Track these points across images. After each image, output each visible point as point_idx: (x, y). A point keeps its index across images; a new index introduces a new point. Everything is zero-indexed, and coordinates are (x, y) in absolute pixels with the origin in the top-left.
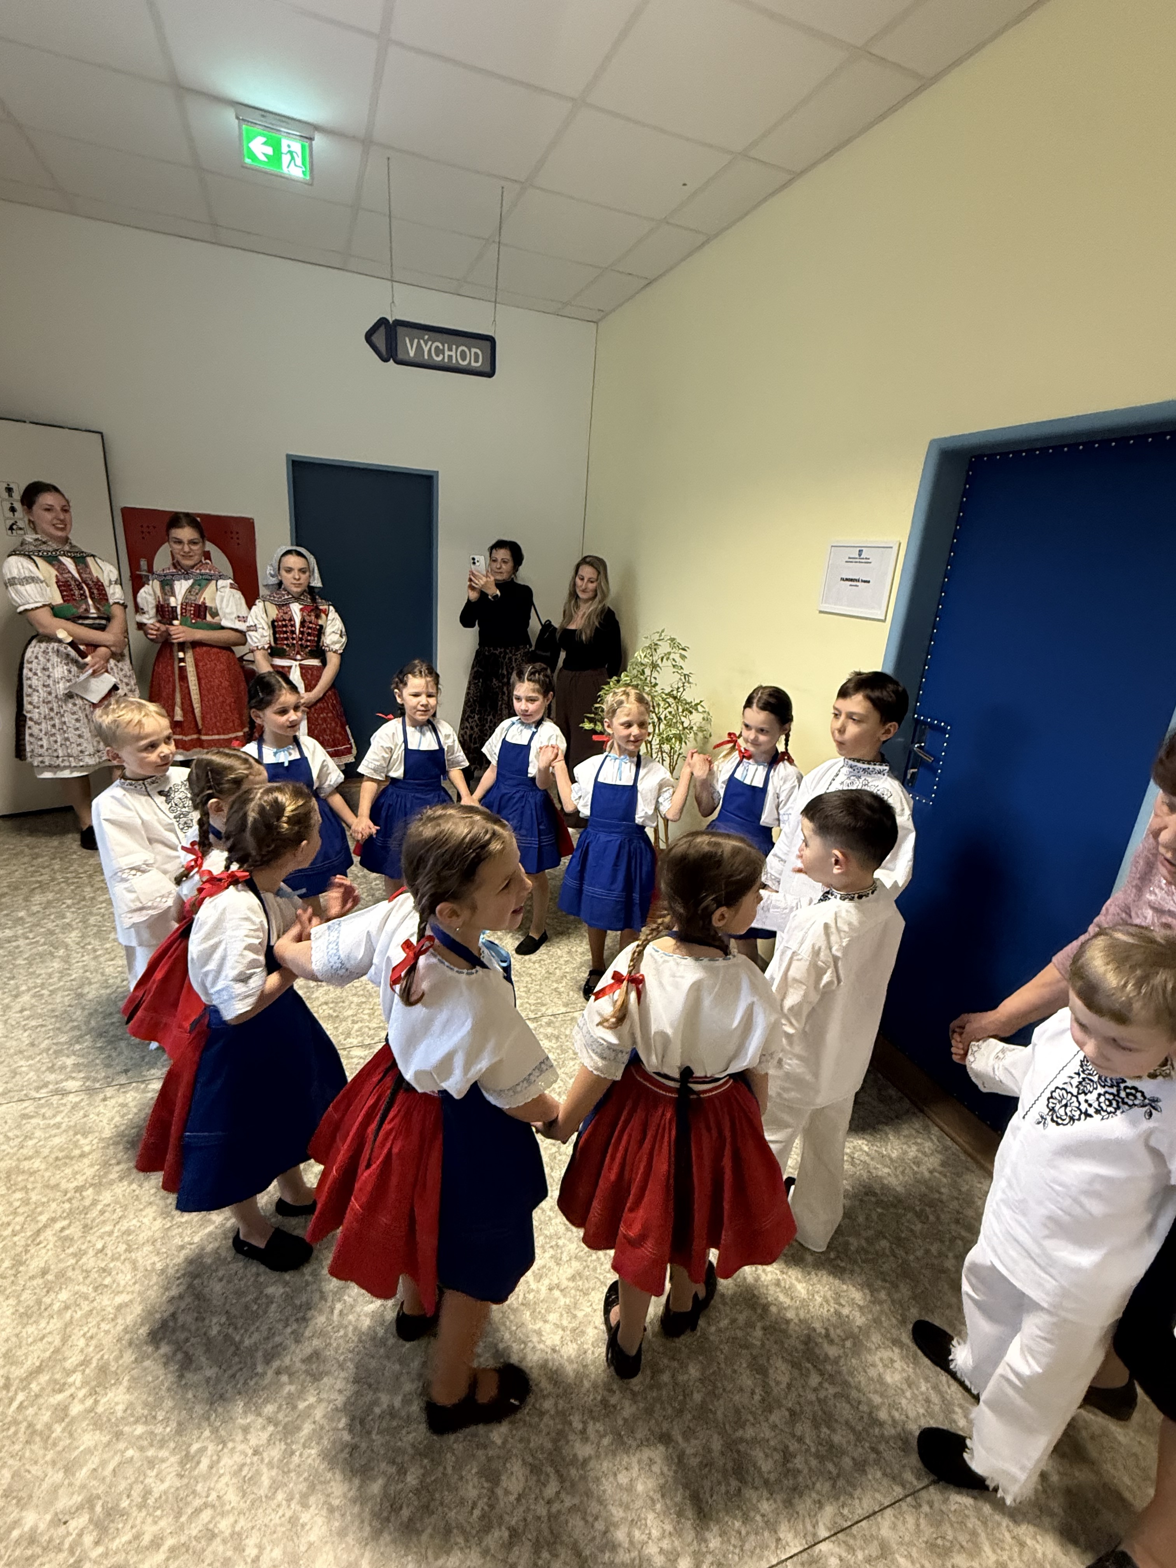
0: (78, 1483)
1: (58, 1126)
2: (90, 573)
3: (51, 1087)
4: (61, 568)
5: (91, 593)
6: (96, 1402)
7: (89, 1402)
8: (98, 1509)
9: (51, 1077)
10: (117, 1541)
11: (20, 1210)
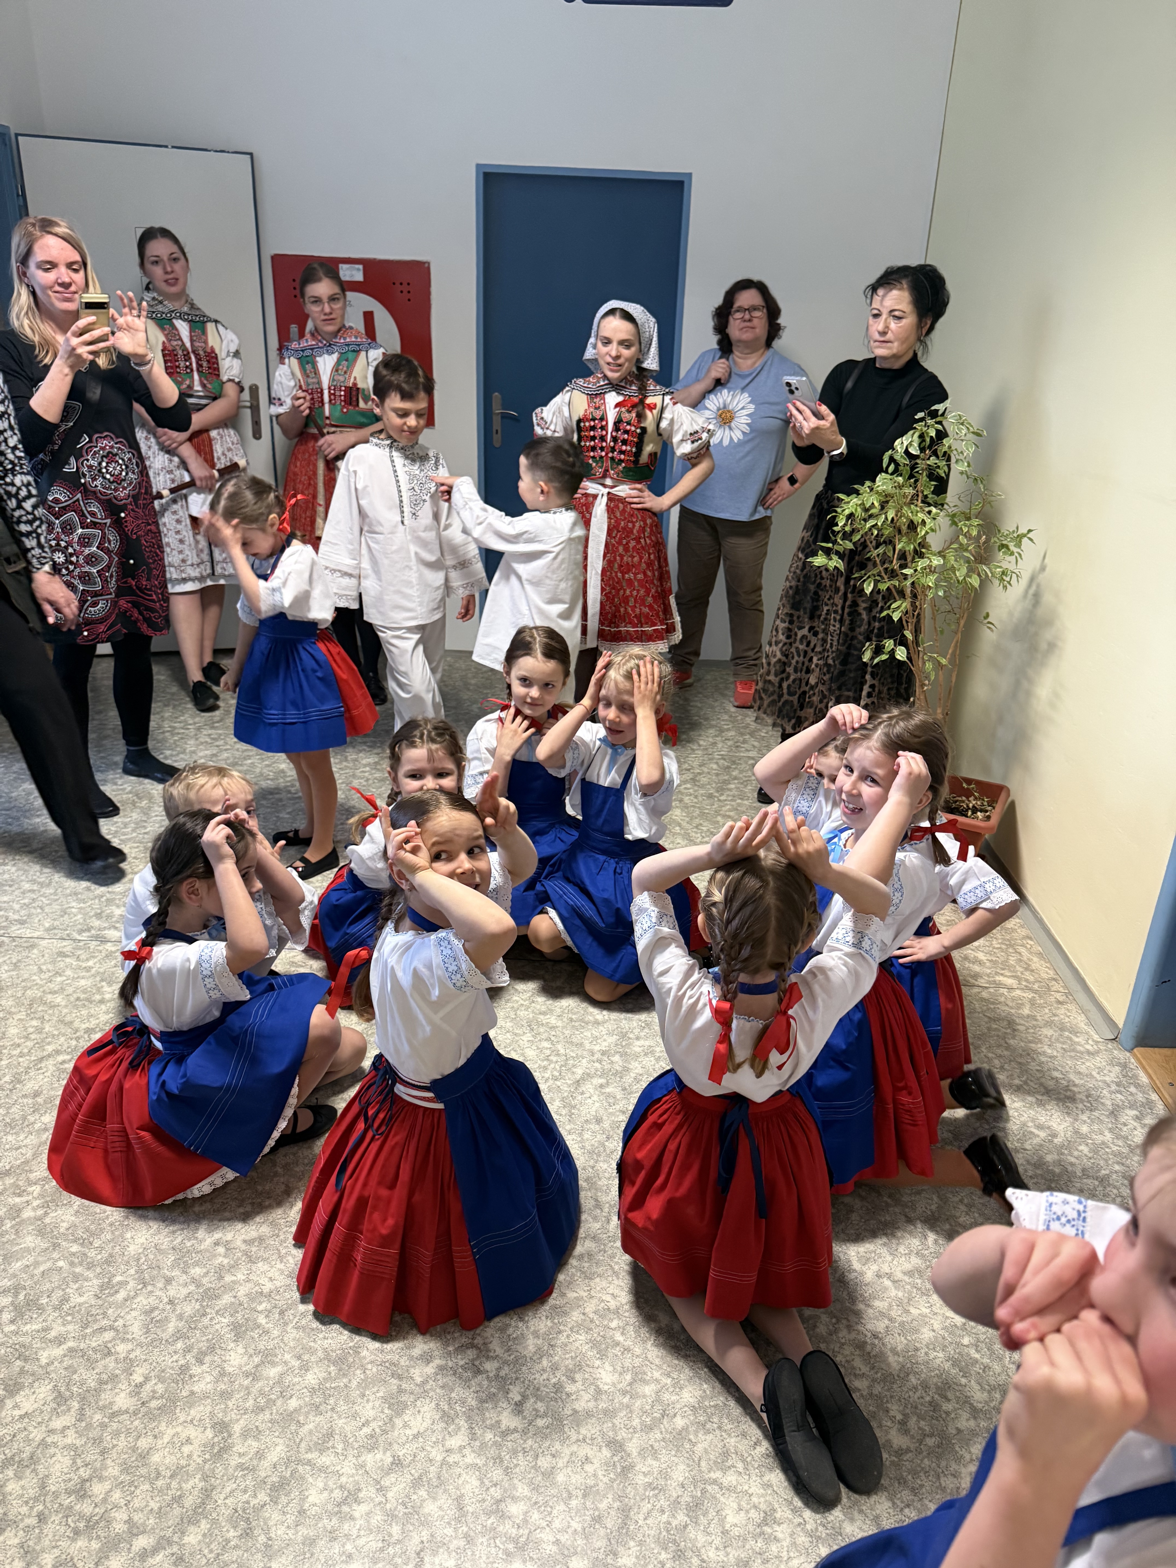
0: (11, 1271)
1: (88, 969)
2: (206, 342)
3: (93, 932)
4: (172, 334)
5: (199, 366)
6: (46, 1214)
7: (40, 1212)
8: (21, 1297)
9: (96, 923)
10: (28, 1327)
11: (33, 1036)
